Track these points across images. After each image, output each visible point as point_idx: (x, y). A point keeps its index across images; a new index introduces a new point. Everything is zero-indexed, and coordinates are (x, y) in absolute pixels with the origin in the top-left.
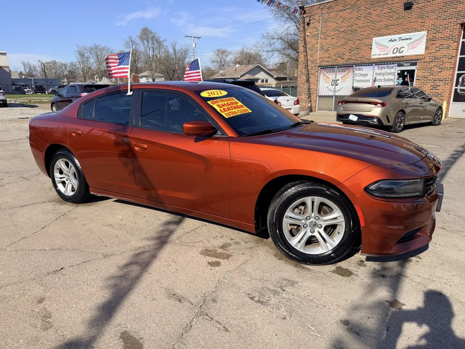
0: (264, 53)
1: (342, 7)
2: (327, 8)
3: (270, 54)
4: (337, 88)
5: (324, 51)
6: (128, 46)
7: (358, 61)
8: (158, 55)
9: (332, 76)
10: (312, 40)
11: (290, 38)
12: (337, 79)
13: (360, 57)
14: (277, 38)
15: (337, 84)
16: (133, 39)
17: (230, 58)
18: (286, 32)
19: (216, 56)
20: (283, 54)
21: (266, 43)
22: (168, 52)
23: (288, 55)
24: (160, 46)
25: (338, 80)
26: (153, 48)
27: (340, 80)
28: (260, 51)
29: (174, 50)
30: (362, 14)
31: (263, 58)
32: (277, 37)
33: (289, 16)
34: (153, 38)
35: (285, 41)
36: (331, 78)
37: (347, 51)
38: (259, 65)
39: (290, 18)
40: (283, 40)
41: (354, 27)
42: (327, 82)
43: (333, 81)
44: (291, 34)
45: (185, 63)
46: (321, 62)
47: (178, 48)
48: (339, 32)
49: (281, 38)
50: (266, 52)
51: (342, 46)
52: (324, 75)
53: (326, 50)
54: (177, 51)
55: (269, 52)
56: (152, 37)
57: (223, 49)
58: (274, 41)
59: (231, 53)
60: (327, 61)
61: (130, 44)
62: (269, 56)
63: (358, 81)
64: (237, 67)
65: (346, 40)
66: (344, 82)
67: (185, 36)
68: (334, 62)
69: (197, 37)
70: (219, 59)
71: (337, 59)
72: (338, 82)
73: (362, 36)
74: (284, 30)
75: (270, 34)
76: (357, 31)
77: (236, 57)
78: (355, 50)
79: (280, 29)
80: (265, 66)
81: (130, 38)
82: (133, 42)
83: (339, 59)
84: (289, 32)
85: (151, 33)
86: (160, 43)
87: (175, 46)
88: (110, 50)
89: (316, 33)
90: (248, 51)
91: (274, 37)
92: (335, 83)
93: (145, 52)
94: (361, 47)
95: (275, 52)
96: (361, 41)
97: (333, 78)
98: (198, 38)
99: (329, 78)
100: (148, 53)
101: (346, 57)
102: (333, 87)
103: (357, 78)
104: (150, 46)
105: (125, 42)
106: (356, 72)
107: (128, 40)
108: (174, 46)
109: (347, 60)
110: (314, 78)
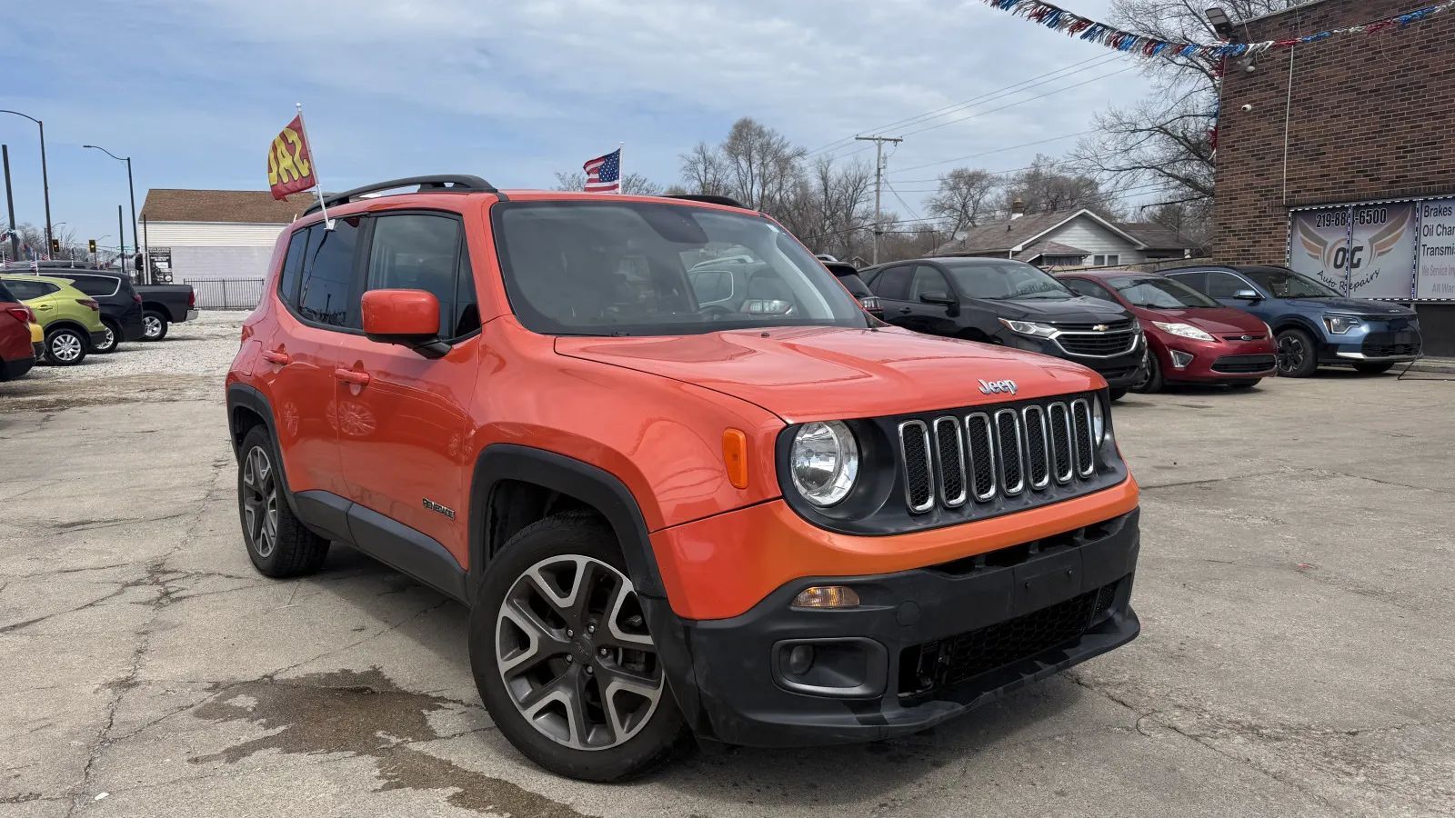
0: (1105, 175)
1: (1368, 14)
2: (1313, 24)
3: (1125, 178)
4: (1357, 275)
5: (1306, 156)
6: (695, 175)
7: (1434, 183)
8: (778, 197)
9: (1334, 238)
10: (1263, 124)
11: (1192, 126)
12: (1355, 244)
13: (1439, 173)
14: (1149, 130)
15: (1355, 261)
16: (710, 154)
17: (996, 194)
18: (1178, 109)
19: (947, 193)
20: (1169, 175)
21: (1110, 145)
22: (804, 186)
23: (1187, 181)
24: (782, 170)
25: (1360, 249)
26: (762, 176)
27: (1367, 247)
28: (1090, 170)
29: (825, 179)
30: (1440, 33)
31: (1102, 189)
32: (1150, 126)
33: (1189, 61)
34: (764, 150)
35: (1177, 138)
36: (1331, 240)
37: (1391, 154)
38: (1088, 212)
39: (1192, 67)
40: (1169, 134)
41: (1416, 76)
42: (1317, 258)
43: (1341, 253)
44: (1197, 116)
45: (853, 215)
46: (1293, 192)
47: (835, 172)
48: (1358, 94)
49: (1160, 127)
50: (1112, 174)
51: (1370, 138)
52: (1306, 233)
53: (1312, 155)
54: (831, 184)
55: (1122, 173)
56: (762, 146)
57: (971, 170)
58: (1139, 139)
59: (1000, 179)
60: (1316, 190)
61: (701, 167)
62: (1122, 184)
63: (1434, 251)
64: (1013, 221)
65: (1386, 117)
66: (1384, 256)
67: (857, 139)
68: (1341, 192)
69: (891, 140)
70: (957, 201)
71: (1353, 182)
72: (1358, 255)
73: (1443, 103)
74: (1172, 104)
75: (1124, 119)
76: (1425, 86)
77: (1013, 192)
78: (1418, 150)
79: (1160, 99)
80: (1107, 216)
81: (702, 151)
82: (708, 162)
83: (1362, 181)
84: (1189, 108)
85: (761, 134)
86: (784, 163)
87: (827, 169)
88: (645, 185)
89: (1275, 101)
90: (1055, 172)
91: (1138, 127)
92: (1348, 257)
93: (739, 190)
94: (1442, 137)
95: (1143, 169)
96: (1444, 117)
97: (1339, 241)
98: (896, 141)
99: (1324, 244)
100: (749, 191)
101: (1386, 175)
102: (1342, 271)
103: (1432, 241)
104: (755, 171)
105: (686, 163)
106: (1425, 221)
107: (696, 155)
108: (824, 170)
109: (1390, 183)
110: (1271, 245)
